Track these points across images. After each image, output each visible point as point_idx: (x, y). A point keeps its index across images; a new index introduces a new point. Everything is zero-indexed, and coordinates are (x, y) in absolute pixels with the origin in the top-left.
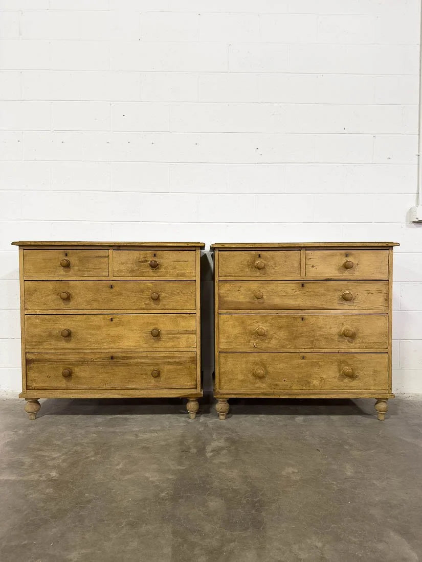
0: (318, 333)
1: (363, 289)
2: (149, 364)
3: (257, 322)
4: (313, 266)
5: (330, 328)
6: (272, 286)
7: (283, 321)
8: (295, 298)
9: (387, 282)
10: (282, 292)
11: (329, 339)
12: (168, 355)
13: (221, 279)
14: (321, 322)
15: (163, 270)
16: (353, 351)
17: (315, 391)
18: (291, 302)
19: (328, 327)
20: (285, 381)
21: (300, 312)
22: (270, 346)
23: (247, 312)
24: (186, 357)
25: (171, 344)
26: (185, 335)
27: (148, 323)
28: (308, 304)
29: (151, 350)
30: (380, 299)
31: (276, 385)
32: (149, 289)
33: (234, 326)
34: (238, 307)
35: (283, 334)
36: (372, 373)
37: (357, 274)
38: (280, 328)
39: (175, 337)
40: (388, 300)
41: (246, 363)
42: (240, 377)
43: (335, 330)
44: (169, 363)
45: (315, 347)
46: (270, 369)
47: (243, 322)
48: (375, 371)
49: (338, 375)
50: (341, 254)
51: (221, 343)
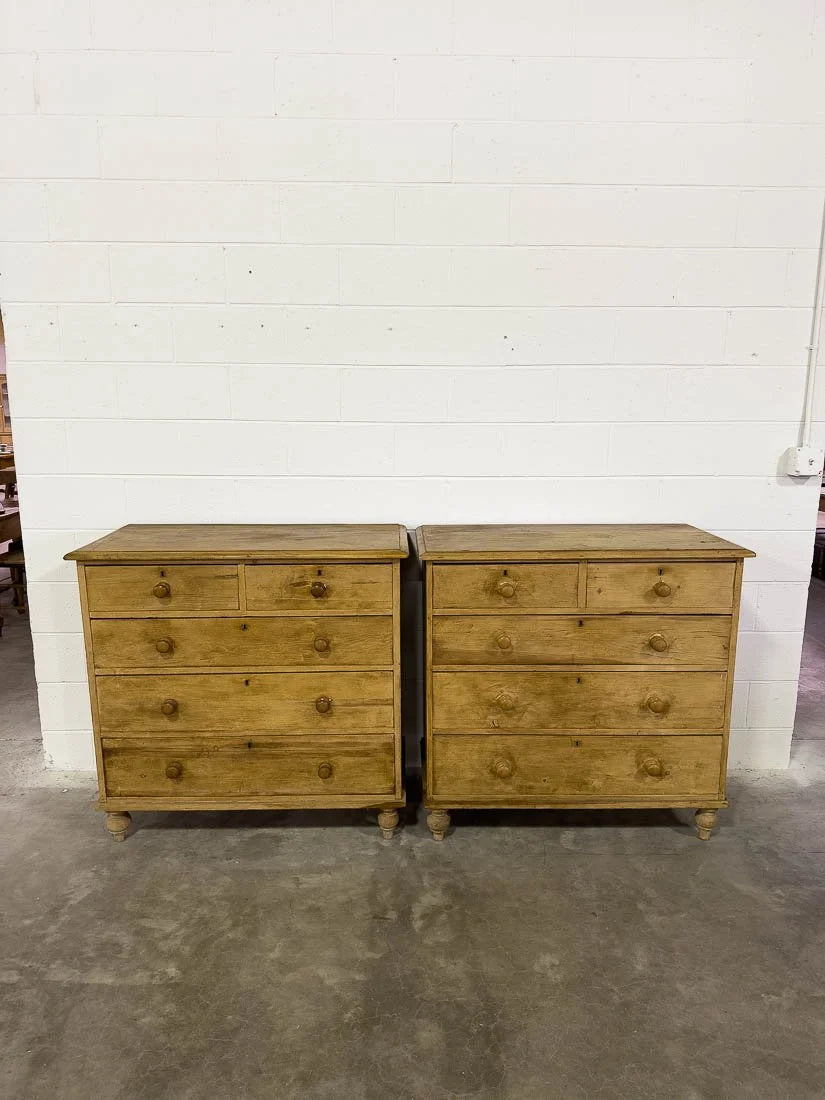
0: (605, 703)
1: (684, 631)
2: (312, 755)
3: (500, 686)
4: (599, 591)
5: (626, 695)
6: (526, 625)
7: (546, 684)
8: (569, 645)
9: (730, 618)
10: (542, 634)
11: (622, 714)
12: (346, 740)
13: (437, 612)
14: (610, 686)
15: (333, 599)
16: (663, 732)
17: (594, 796)
18: (562, 652)
19: (622, 693)
20: (545, 781)
21: (575, 668)
22: (521, 724)
23: (483, 668)
24: (376, 742)
25: (349, 722)
26: (375, 707)
27: (310, 688)
28: (589, 655)
29: (314, 732)
30: (714, 645)
31: (531, 787)
32: (309, 629)
33: (460, 693)
34: (466, 661)
35: (543, 705)
36: (693, 767)
37: (677, 605)
38: (540, 695)
39: (356, 711)
40: (728, 648)
41: (481, 751)
42: (470, 775)
43: (634, 698)
44: (348, 754)
45: (599, 726)
46: (521, 762)
47: (475, 687)
48: (699, 765)
49: (635, 770)
50: (651, 570)
51: (438, 719)
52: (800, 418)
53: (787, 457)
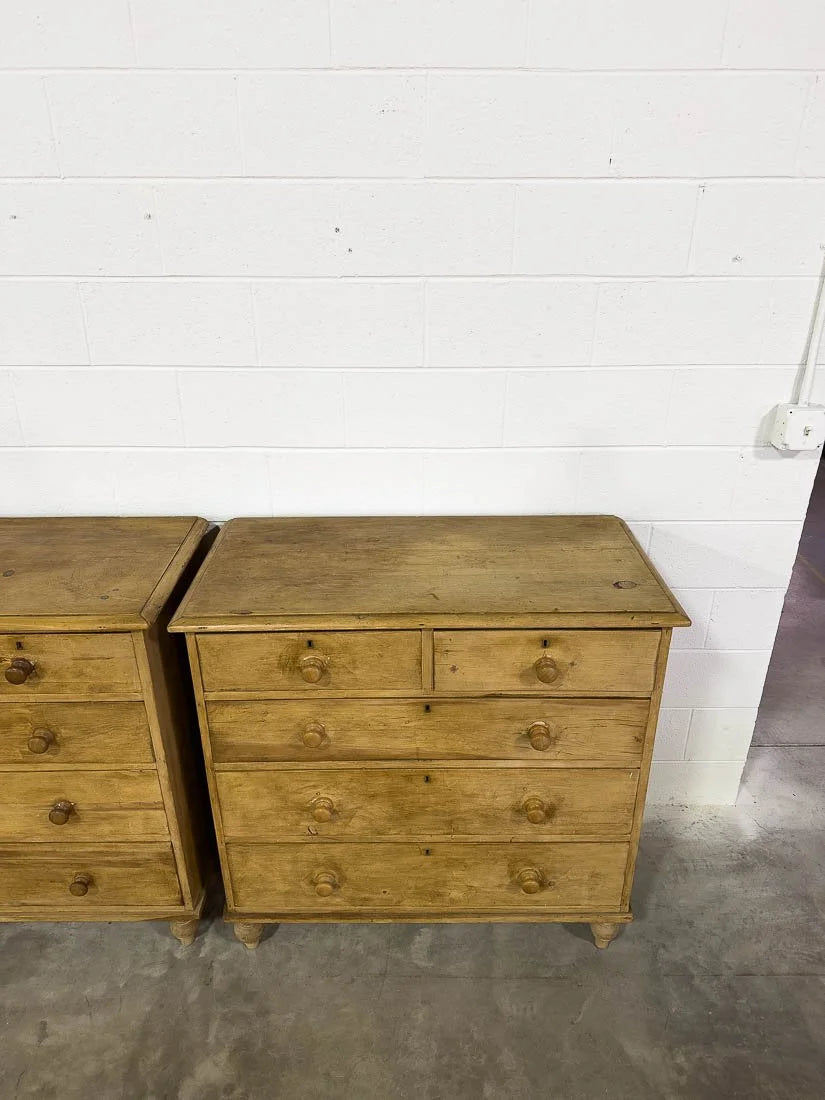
0: (465, 806)
1: (580, 718)
2: (65, 865)
3: (314, 786)
4: (454, 669)
5: (494, 797)
6: (344, 713)
7: (380, 784)
8: (409, 735)
9: (648, 704)
10: (373, 723)
11: (490, 818)
12: (101, 849)
13: (212, 696)
14: (471, 785)
15: (49, 680)
16: (547, 838)
17: (453, 908)
18: (402, 745)
19: (488, 794)
20: (385, 892)
21: (421, 764)
22: (347, 830)
23: (287, 765)
24: (146, 852)
25: (105, 828)
26: (139, 812)
27: (39, 790)
28: (441, 747)
29: (60, 839)
30: (623, 738)
31: (366, 899)
32: (22, 719)
33: (258, 796)
34: (262, 756)
35: (378, 810)
36: (586, 877)
37: (568, 686)
38: (374, 796)
39: (113, 816)
40: (643, 741)
41: (295, 861)
42: (281, 887)
43: (505, 800)
44: (110, 864)
45: (456, 831)
46: (351, 874)
47: (278, 788)
48: (594, 875)
49: (507, 881)
50: (530, 641)
51: (228, 827)
52: (799, 359)
53: (773, 418)
